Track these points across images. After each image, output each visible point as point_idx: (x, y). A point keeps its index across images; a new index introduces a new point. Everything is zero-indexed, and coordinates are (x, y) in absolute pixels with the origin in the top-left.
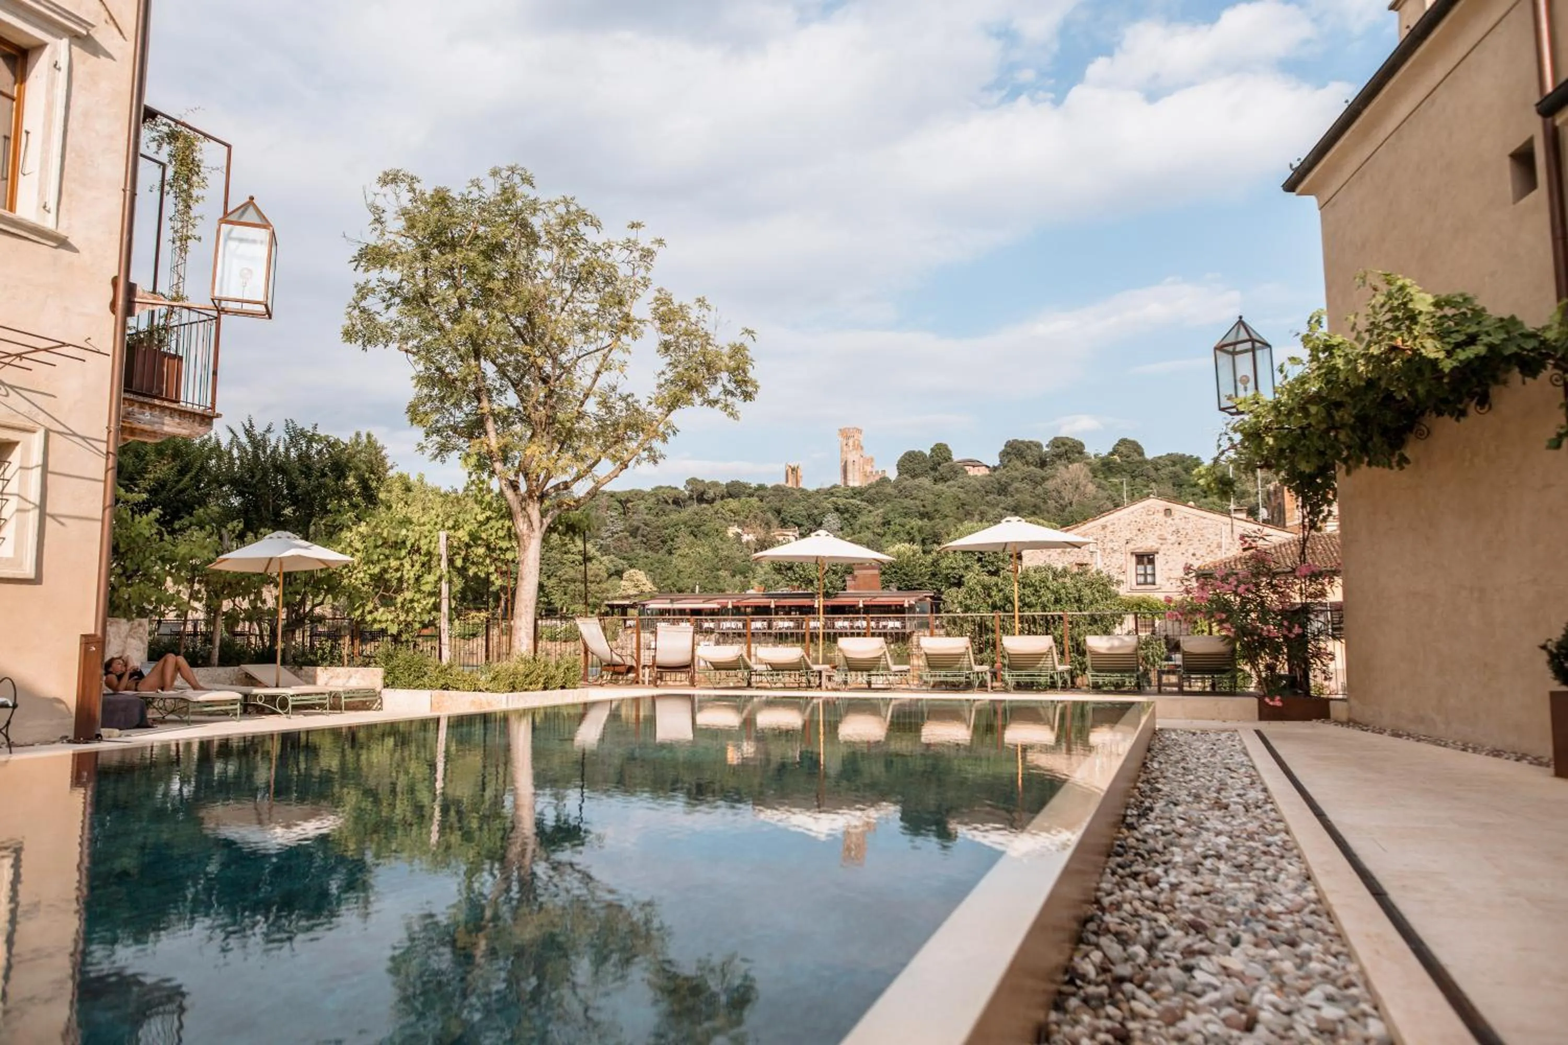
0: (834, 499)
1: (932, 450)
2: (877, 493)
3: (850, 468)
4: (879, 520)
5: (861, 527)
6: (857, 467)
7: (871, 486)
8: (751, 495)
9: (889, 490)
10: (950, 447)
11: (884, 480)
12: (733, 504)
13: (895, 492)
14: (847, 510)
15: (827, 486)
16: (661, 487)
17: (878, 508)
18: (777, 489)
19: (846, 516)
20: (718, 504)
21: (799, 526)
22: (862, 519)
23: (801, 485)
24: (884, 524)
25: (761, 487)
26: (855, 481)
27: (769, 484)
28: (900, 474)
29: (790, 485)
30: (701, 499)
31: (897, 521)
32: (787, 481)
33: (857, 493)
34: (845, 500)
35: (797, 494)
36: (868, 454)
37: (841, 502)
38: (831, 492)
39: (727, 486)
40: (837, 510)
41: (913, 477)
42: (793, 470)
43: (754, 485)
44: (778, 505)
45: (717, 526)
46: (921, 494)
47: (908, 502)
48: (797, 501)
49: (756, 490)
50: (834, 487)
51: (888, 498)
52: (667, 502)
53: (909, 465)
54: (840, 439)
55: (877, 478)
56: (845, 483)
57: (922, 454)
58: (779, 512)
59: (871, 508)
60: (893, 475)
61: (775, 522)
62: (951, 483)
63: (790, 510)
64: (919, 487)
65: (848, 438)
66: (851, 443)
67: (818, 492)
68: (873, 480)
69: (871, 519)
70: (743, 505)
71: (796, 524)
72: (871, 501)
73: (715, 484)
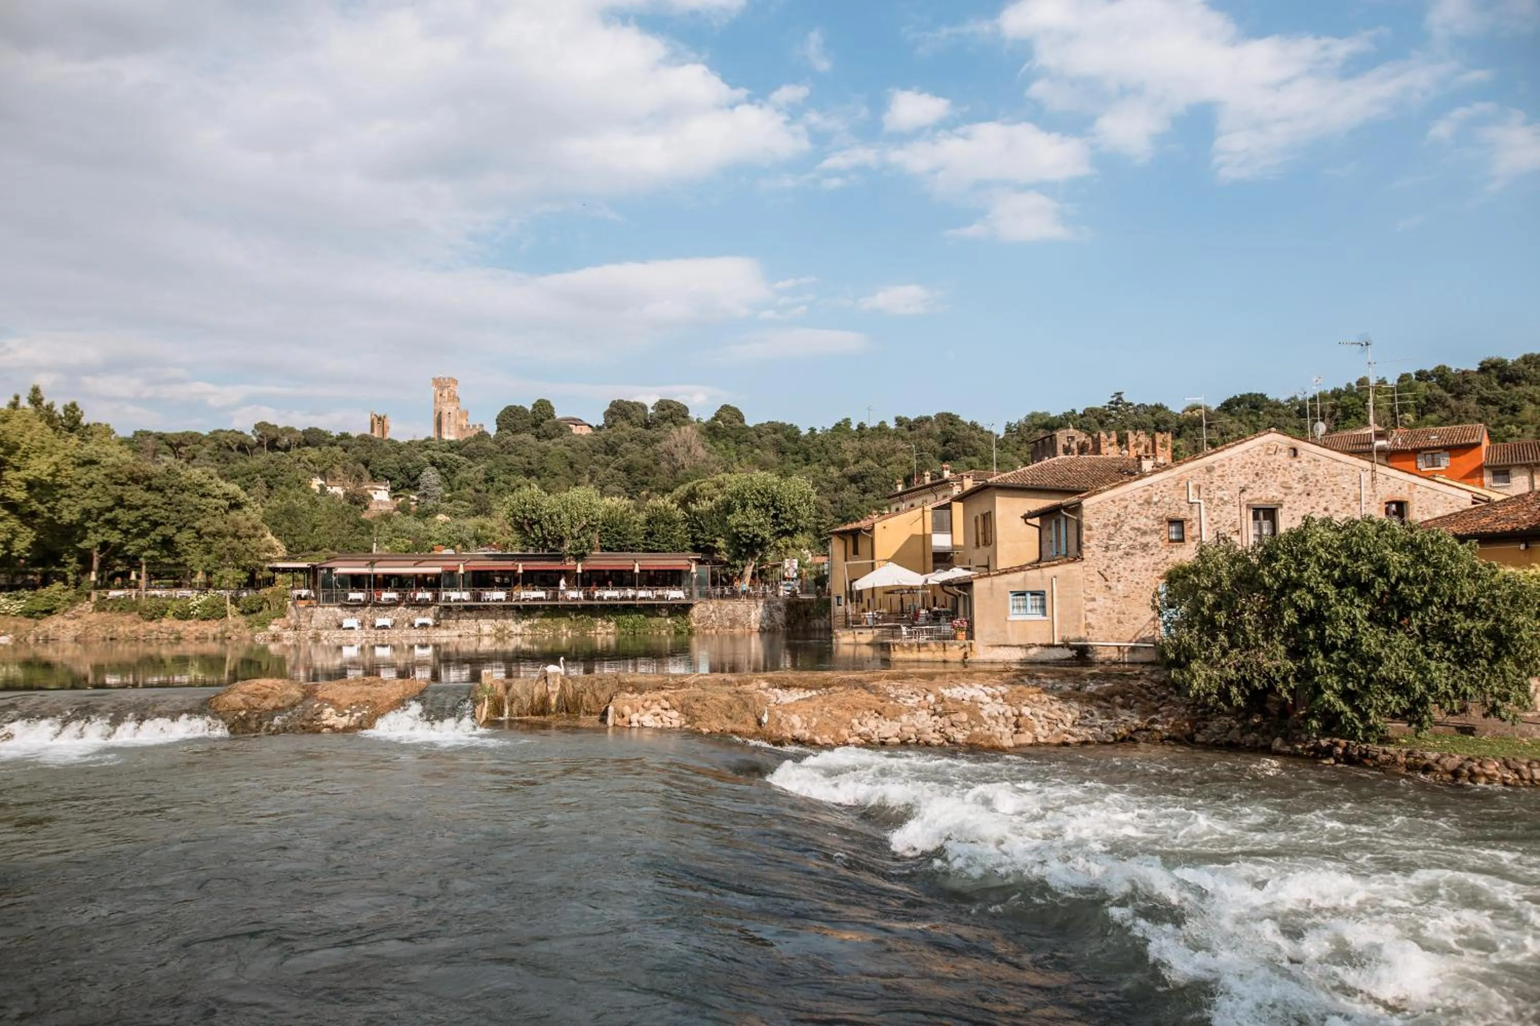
0: (430, 452)
1: (535, 406)
2: (477, 448)
3: (445, 420)
4: (481, 476)
5: (460, 483)
6: (452, 419)
7: (468, 441)
8: (332, 444)
9: (489, 445)
10: (553, 404)
11: (483, 435)
12: (313, 453)
13: (496, 448)
14: (445, 465)
15: (421, 437)
16: (221, 431)
17: (478, 464)
18: (364, 439)
19: (443, 470)
20: (294, 452)
21: (391, 480)
22: (462, 475)
23: (388, 436)
24: (486, 481)
25: (345, 436)
26: (450, 435)
27: (354, 434)
28: (499, 429)
29: (376, 434)
30: (273, 445)
31: (501, 478)
32: (372, 431)
33: (454, 446)
34: (441, 455)
35: (387, 445)
36: (463, 405)
37: (438, 455)
38: (425, 445)
39: (304, 432)
40: (433, 464)
41: (515, 432)
42: (379, 419)
43: (335, 433)
44: (364, 455)
45: (298, 477)
46: (527, 450)
47: (512, 458)
48: (387, 452)
49: (338, 439)
50: (429, 439)
51: (489, 454)
52: (230, 448)
53: (510, 420)
54: (434, 388)
55: (475, 432)
56: (440, 437)
57: (524, 410)
58: (366, 464)
59: (471, 463)
60: (492, 429)
61: (365, 475)
62: (555, 440)
63: (379, 462)
64: (524, 443)
65: (442, 388)
66: (445, 394)
67: (410, 444)
68: (471, 434)
69: (471, 475)
70: (324, 455)
71: (387, 478)
72: (470, 456)
73: (291, 430)
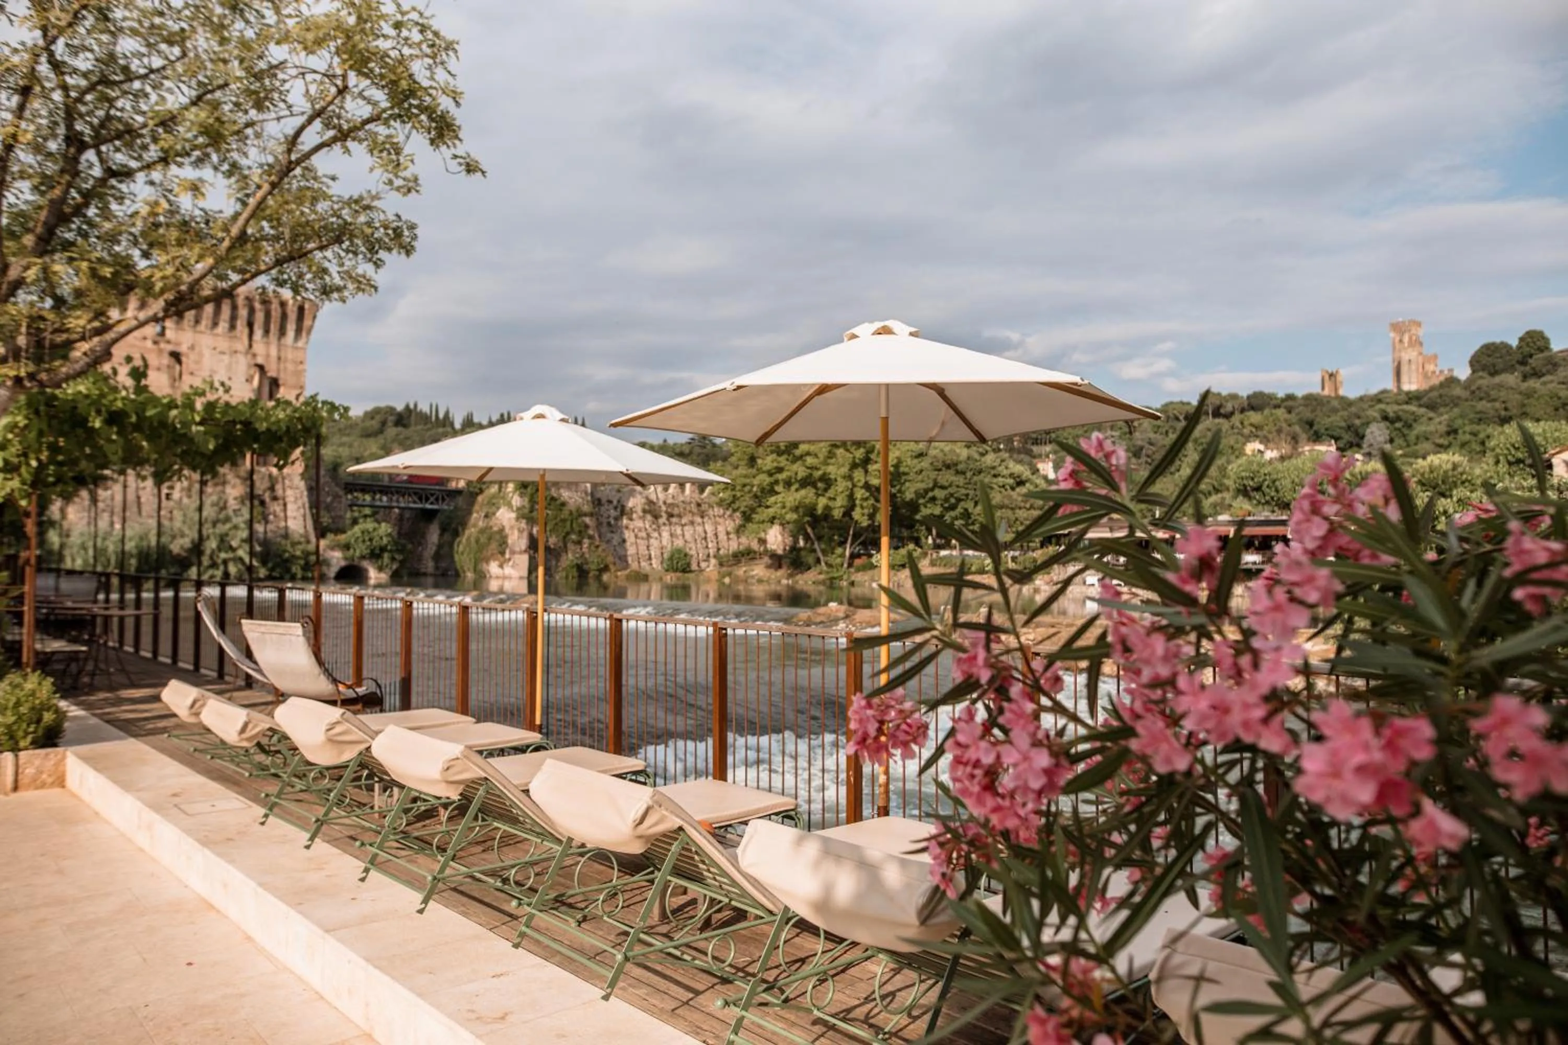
0: (1382, 406)
1: (1521, 339)
2: (1441, 396)
3: (1404, 369)
4: (1443, 428)
5: (1418, 438)
6: (1413, 367)
7: (1432, 389)
8: (1277, 407)
9: (1457, 391)
10: (1548, 334)
11: (1451, 381)
12: (1255, 417)
13: (1465, 394)
14: (1398, 419)
15: (1374, 390)
16: (1172, 403)
17: (1442, 415)
18: (1310, 399)
19: (1398, 425)
20: (1236, 419)
21: (1337, 439)
22: (1419, 429)
23: (1342, 392)
24: (1448, 433)
25: (1290, 397)
26: (1411, 385)
27: (1300, 393)
28: (1474, 372)
29: (1326, 392)
30: (1217, 413)
31: (1468, 428)
32: (1323, 388)
33: (1412, 398)
34: (1396, 408)
35: (1335, 403)
36: (1428, 350)
37: (1391, 410)
38: (1378, 399)
39: (1249, 397)
40: (1385, 418)
41: (1493, 374)
42: (1331, 375)
43: (1281, 394)
44: (1308, 415)
45: (1232, 442)
46: (1503, 394)
47: (1483, 405)
48: (1335, 411)
49: (1283, 400)
50: (1384, 392)
51: (1455, 402)
52: (1177, 419)
53: (1485, 360)
54: (1392, 335)
55: (1442, 378)
56: (1399, 387)
57: (1505, 346)
58: (1311, 424)
59: (1431, 414)
60: (1463, 373)
61: (1303, 436)
62: (1548, 378)
63: (1323, 422)
64: (1500, 386)
65: (1402, 333)
66: (1406, 339)
67: (1361, 399)
68: (1435, 381)
69: (1431, 428)
70: (1267, 418)
71: (1332, 437)
72: (1432, 407)
73: (1234, 397)
